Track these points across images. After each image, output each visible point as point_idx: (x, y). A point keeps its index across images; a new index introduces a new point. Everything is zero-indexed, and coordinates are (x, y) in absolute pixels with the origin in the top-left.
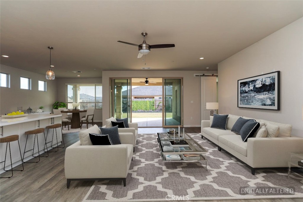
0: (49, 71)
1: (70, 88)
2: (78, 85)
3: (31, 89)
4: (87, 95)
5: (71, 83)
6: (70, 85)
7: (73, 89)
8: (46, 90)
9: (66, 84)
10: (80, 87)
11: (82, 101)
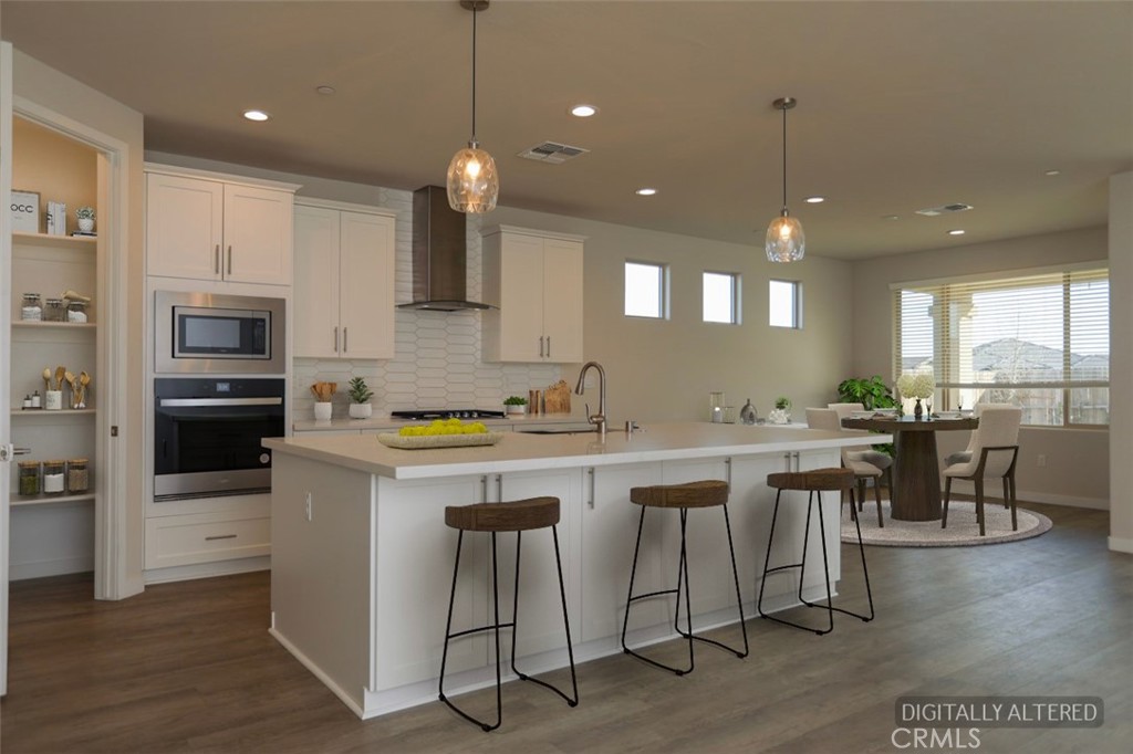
0: (779, 219)
1: (915, 307)
2: (957, 287)
3: (739, 321)
4: (1025, 344)
5: (917, 280)
6: (909, 288)
7: (931, 312)
8: (801, 325)
9: (892, 286)
10: (977, 298)
11: (996, 378)
